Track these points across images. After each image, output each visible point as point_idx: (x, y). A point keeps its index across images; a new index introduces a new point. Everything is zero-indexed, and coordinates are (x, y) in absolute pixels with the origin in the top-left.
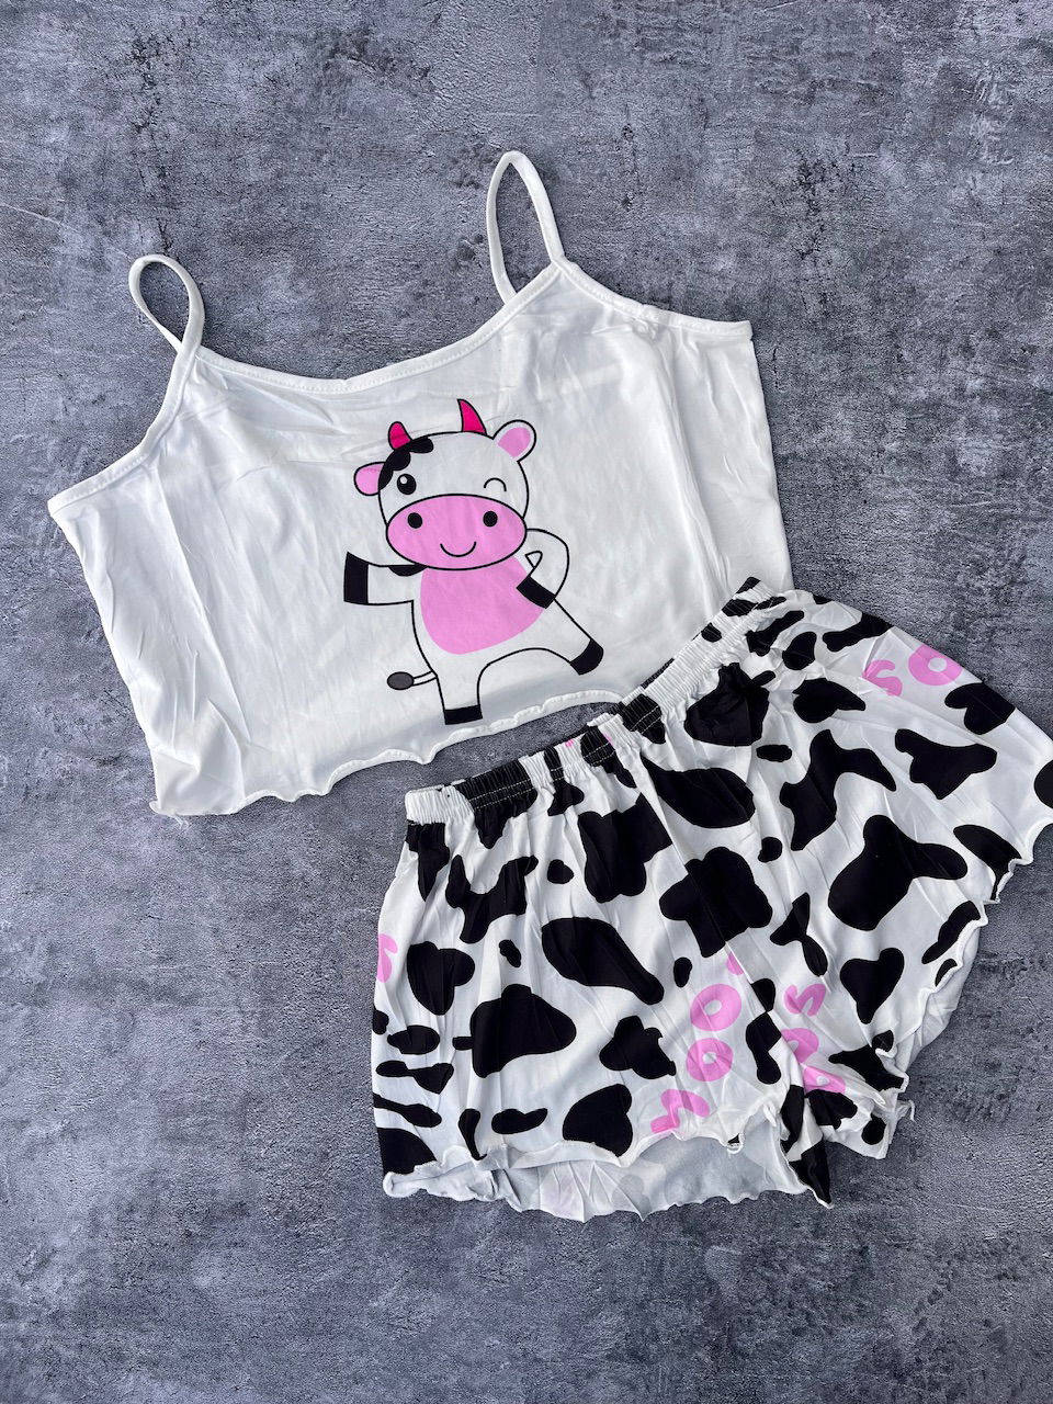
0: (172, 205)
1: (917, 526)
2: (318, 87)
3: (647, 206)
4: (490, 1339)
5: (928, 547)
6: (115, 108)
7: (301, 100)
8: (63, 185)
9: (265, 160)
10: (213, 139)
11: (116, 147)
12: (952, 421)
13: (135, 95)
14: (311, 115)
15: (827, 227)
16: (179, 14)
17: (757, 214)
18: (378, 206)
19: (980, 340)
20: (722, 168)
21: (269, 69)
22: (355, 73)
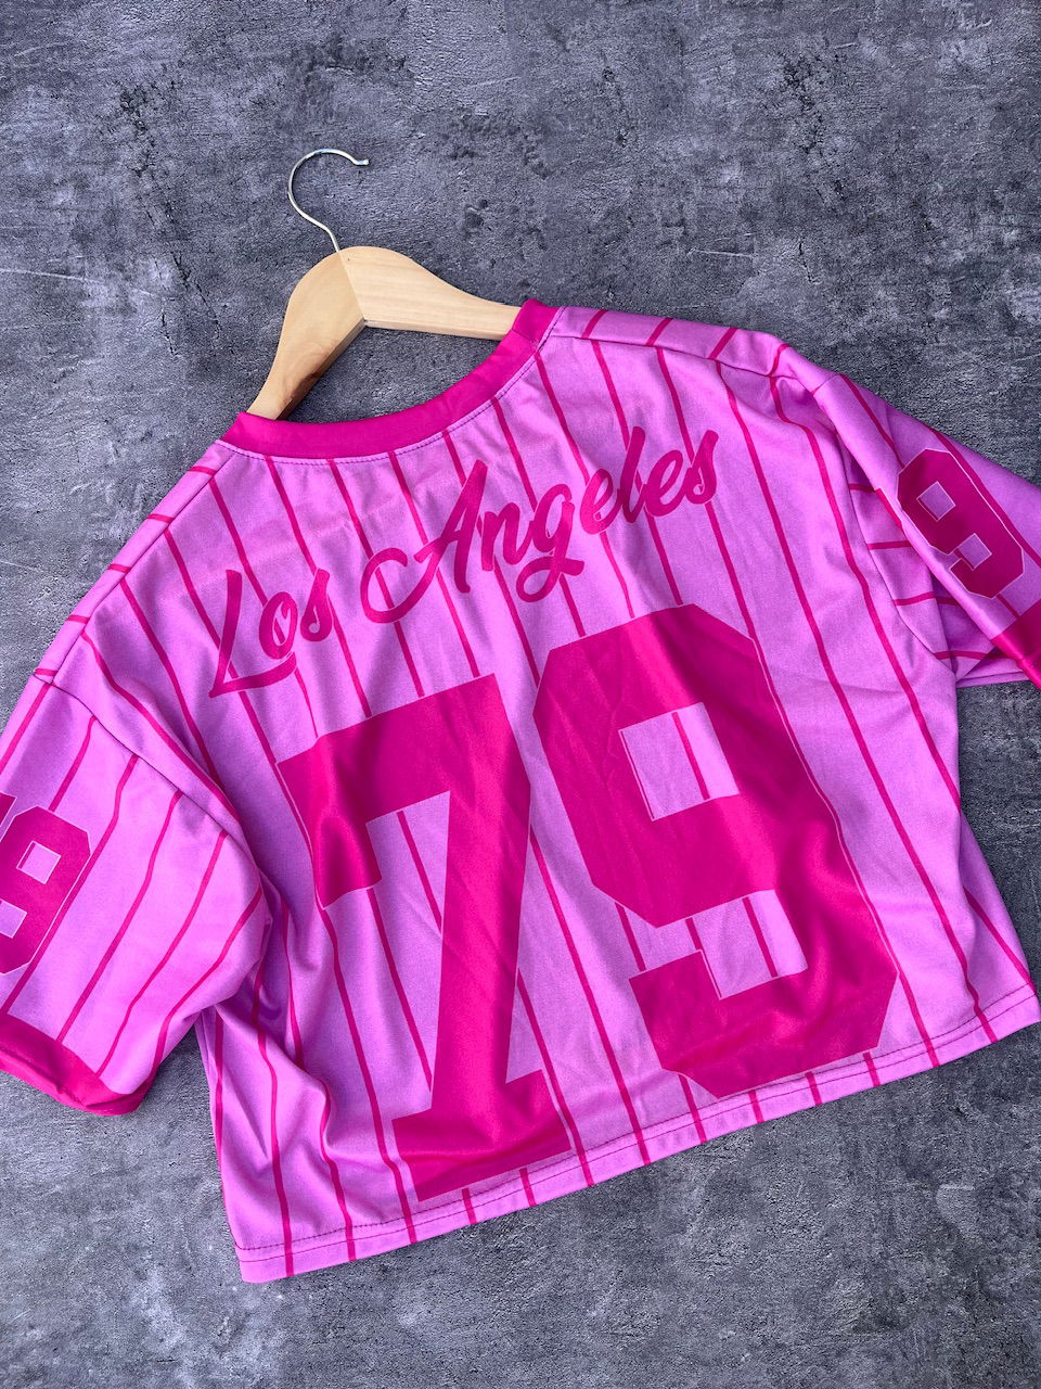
0: (183, 237)
1: (987, 387)
2: (303, 99)
3: (641, 141)
4: (724, 1330)
5: (1003, 406)
6: (114, 160)
7: (289, 115)
8: (80, 240)
9: (264, 177)
10: (211, 167)
11: (121, 196)
12: (997, 276)
13: (130, 143)
14: (300, 126)
15: (825, 117)
16: (159, 62)
17: (752, 122)
18: (380, 196)
19: (1005, 193)
20: (707, 87)
21: (253, 94)
22: (335, 79)
